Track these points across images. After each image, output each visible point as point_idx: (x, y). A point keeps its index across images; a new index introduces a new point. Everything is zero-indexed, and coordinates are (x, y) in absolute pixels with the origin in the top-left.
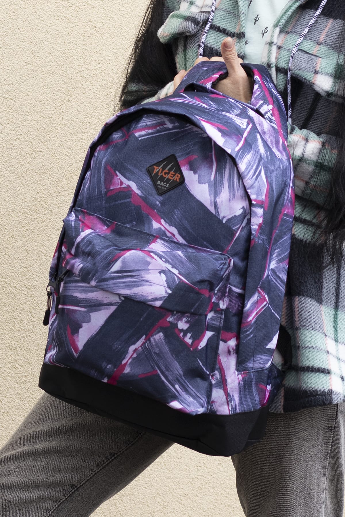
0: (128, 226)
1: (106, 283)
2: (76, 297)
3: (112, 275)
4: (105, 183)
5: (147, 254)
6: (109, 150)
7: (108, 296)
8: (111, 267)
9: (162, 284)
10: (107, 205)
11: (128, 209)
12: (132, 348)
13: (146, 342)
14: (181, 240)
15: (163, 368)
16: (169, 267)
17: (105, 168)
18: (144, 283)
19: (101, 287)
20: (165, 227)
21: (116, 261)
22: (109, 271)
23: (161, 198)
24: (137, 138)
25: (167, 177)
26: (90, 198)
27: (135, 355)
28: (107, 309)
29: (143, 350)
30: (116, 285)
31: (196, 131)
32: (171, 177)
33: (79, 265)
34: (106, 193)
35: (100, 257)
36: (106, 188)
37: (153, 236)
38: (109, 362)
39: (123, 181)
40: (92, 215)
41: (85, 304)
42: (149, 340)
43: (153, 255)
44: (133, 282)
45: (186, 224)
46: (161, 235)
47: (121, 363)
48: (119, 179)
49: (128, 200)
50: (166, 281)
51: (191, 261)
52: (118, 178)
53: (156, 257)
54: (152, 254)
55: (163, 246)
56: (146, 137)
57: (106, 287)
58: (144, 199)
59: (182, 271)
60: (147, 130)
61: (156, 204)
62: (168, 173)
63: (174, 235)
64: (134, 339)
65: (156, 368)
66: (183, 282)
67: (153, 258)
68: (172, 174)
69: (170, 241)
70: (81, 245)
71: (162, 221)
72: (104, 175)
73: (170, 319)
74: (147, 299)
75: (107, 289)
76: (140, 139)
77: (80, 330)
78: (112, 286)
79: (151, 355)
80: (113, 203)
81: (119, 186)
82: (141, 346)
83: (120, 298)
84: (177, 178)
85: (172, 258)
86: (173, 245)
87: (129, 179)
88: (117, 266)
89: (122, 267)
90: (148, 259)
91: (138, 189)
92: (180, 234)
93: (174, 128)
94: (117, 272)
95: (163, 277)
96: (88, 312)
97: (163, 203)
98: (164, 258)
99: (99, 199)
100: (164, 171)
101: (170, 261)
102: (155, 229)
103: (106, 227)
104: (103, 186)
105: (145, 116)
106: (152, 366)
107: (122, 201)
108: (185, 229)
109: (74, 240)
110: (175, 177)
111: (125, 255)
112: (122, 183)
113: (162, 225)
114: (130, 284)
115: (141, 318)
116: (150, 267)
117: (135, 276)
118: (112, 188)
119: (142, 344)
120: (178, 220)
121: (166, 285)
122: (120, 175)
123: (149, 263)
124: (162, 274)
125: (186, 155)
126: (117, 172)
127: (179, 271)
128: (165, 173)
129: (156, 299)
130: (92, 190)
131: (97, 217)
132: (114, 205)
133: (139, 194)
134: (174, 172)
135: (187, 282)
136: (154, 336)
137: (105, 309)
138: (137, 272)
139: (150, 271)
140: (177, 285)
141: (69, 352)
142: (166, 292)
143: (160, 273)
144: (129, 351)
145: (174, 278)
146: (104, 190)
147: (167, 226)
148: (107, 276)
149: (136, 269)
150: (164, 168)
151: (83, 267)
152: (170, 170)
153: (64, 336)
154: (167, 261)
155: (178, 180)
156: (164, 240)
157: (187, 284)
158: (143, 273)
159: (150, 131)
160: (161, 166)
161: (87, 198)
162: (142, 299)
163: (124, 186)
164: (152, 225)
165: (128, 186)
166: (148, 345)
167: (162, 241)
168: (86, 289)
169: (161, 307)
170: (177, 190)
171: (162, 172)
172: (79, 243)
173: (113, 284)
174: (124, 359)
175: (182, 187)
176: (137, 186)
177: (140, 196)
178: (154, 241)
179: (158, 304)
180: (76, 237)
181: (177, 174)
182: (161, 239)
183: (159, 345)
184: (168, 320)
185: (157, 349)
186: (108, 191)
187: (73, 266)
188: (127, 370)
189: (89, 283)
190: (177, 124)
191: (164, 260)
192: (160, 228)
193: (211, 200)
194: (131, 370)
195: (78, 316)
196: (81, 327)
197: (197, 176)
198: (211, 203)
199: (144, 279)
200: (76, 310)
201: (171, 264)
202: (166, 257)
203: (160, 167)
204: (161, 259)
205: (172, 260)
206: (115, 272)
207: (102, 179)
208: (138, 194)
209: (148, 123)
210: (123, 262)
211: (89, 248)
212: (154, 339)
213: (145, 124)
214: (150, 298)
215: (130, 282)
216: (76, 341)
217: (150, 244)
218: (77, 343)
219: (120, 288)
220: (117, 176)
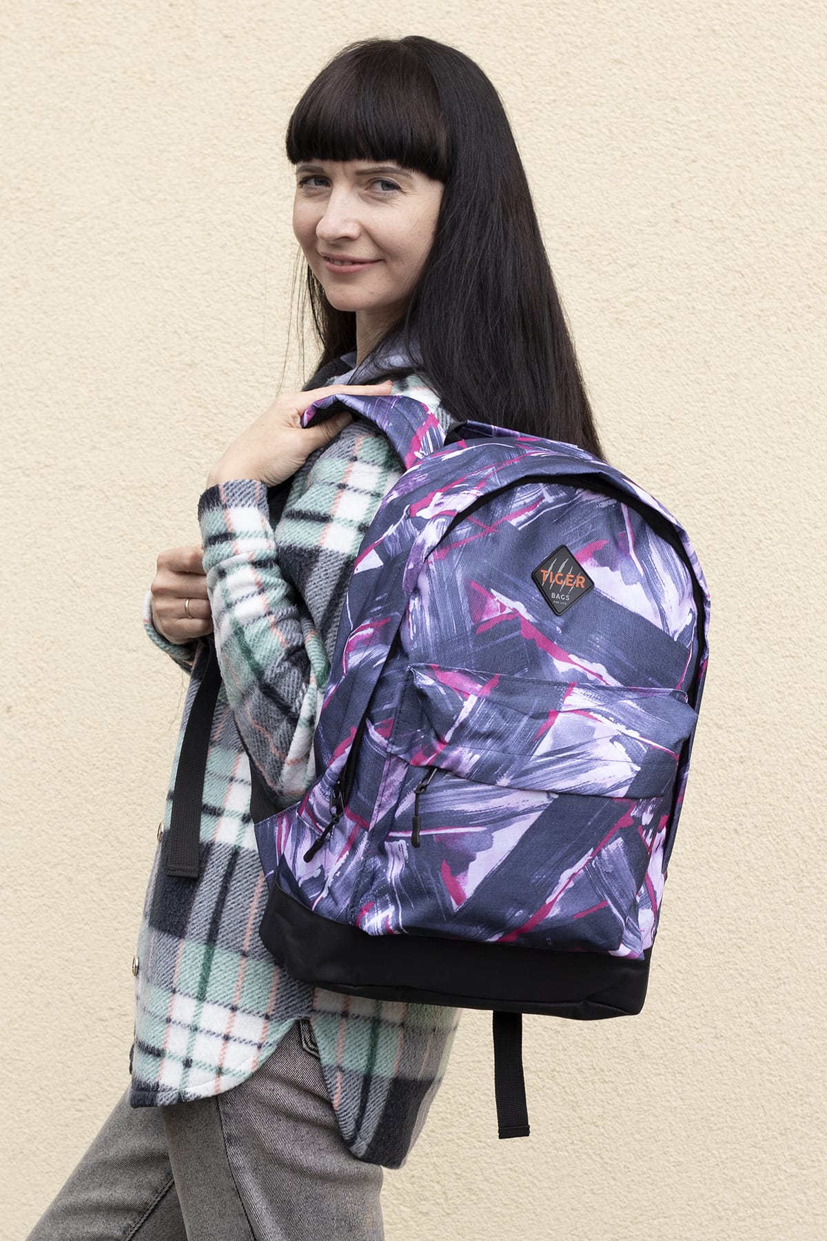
0: (517, 676)
1: (529, 776)
2: (462, 812)
3: (538, 761)
4: (470, 612)
5: (584, 715)
6: (454, 557)
7: (526, 798)
8: (536, 749)
9: (622, 759)
10: (478, 649)
11: (518, 649)
12: (568, 873)
13: (593, 859)
14: (613, 683)
15: (617, 894)
16: (622, 728)
17: (468, 589)
18: (594, 763)
19: (520, 786)
20: (582, 667)
21: (543, 737)
22: (531, 755)
23: (560, 620)
24: (516, 528)
25: (563, 583)
26: (442, 642)
27: (571, 884)
28: (525, 819)
29: (586, 874)
30: (549, 777)
31: (587, 501)
32: (570, 582)
33: (472, 756)
34: (474, 629)
35: (516, 735)
36: (473, 620)
37: (565, 684)
38: (521, 905)
39: (504, 603)
40: (450, 670)
41: (484, 820)
42: (599, 854)
43: (596, 715)
44: (576, 766)
45: (620, 655)
46: (580, 681)
47: (545, 903)
48: (498, 601)
49: (517, 633)
50: (627, 752)
51: (651, 712)
52: (496, 599)
53: (599, 717)
54: (591, 713)
55: (585, 697)
56: (527, 524)
57: (530, 783)
58: (539, 626)
59: (645, 731)
60: (527, 513)
61: (556, 631)
62: (563, 578)
63: (600, 677)
64: (571, 859)
65: (606, 896)
66: (654, 748)
67: (596, 719)
68: (570, 578)
69: (597, 688)
70: (471, 723)
71: (572, 657)
72: (466, 599)
73: (634, 813)
74: (604, 789)
75: (532, 787)
76: (520, 529)
77: (471, 864)
78: (542, 779)
79: (599, 878)
80: (491, 643)
81: (499, 614)
82: (583, 868)
83: (549, 797)
84: (580, 582)
85: (623, 713)
86: (601, 692)
87: (513, 599)
88: (545, 746)
89: (554, 745)
90: (590, 723)
91: (528, 611)
92: (611, 672)
93: (557, 501)
94: (547, 755)
95: (619, 748)
96: (490, 831)
97: (565, 628)
98: (613, 716)
99: (462, 641)
100: (557, 576)
101: (621, 718)
102: (562, 673)
103: (479, 686)
104: (468, 618)
105: (519, 489)
106: (599, 896)
107: (507, 637)
108: (619, 663)
109: (454, 718)
110: (577, 582)
111: (555, 724)
112: (503, 607)
113: (576, 664)
114: (572, 769)
115: (588, 821)
116: (595, 736)
117: (579, 754)
118: (485, 619)
119: (586, 864)
120: (604, 651)
121: (629, 759)
122: (499, 594)
123: (592, 730)
124: (615, 743)
125: (584, 542)
126: (492, 591)
127: (638, 731)
128: (559, 579)
129: (619, 786)
130: (445, 629)
131: (460, 671)
132: (492, 647)
133: (531, 620)
134: (572, 574)
135: (661, 747)
136: (609, 846)
137: (520, 820)
138: (581, 748)
139: (598, 742)
140: (647, 754)
141: (444, 904)
142: (632, 770)
143: (612, 741)
144: (560, 881)
145: (638, 746)
146: (469, 625)
147: (586, 664)
148: (530, 765)
149: (577, 743)
150: (555, 571)
151: (480, 759)
152: (565, 571)
153: (433, 881)
154: (617, 721)
155: (583, 587)
156: (584, 687)
157: (661, 750)
158: (588, 748)
159: (531, 513)
160: (551, 568)
161: (435, 644)
162: (595, 790)
163: (507, 611)
164: (555, 667)
165: (514, 610)
166: (595, 864)
167: (582, 690)
168: (485, 794)
169: (625, 797)
170: (585, 603)
171: (554, 578)
172: (466, 720)
173: (542, 776)
174: (550, 894)
175: (591, 596)
176: (526, 607)
177: (532, 624)
178: (569, 693)
179: (622, 792)
180: (458, 712)
181: (578, 577)
182: (580, 687)
183: (615, 858)
184: (632, 815)
185: (611, 866)
186: (478, 624)
187: (458, 761)
188: (555, 912)
189: (493, 784)
190: (563, 494)
191: (612, 719)
192: (574, 670)
193: (654, 609)
194: (562, 910)
195: (466, 843)
196: (473, 859)
197: (618, 573)
198: (655, 613)
199: (591, 757)
200: (463, 834)
201: (623, 723)
202: (613, 713)
203: (549, 570)
204: (607, 718)
205: (624, 717)
206: (542, 756)
207: (465, 607)
208: (529, 621)
209: (527, 501)
210: (555, 737)
211: (487, 725)
212: (608, 851)
213: (522, 503)
214: (608, 786)
215: (571, 767)
216: (461, 884)
217: (564, 699)
218: (463, 888)
219: (555, 779)
220: (493, 597)
